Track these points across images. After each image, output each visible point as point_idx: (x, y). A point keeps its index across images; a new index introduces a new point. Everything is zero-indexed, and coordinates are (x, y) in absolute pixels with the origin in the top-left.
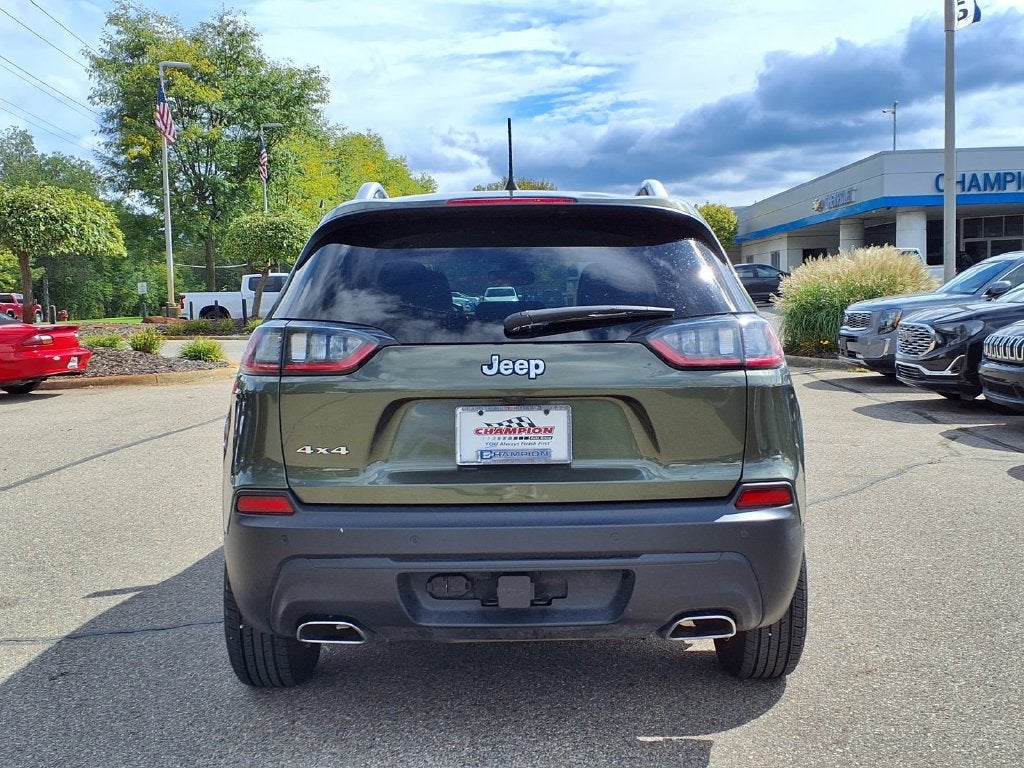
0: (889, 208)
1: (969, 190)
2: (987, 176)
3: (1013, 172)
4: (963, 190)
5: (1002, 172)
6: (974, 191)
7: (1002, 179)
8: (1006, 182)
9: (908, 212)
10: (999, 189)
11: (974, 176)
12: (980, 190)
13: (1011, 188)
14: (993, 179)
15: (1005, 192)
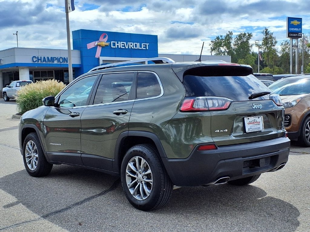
0: (17, 67)
1: (43, 62)
2: (48, 58)
3: (56, 57)
4: (41, 62)
5: (53, 57)
6: (44, 63)
7: (53, 59)
8: (54, 60)
9: (23, 68)
10: (52, 62)
11: (44, 57)
12: (46, 62)
13: (56, 62)
14: (50, 59)
15: (54, 63)
